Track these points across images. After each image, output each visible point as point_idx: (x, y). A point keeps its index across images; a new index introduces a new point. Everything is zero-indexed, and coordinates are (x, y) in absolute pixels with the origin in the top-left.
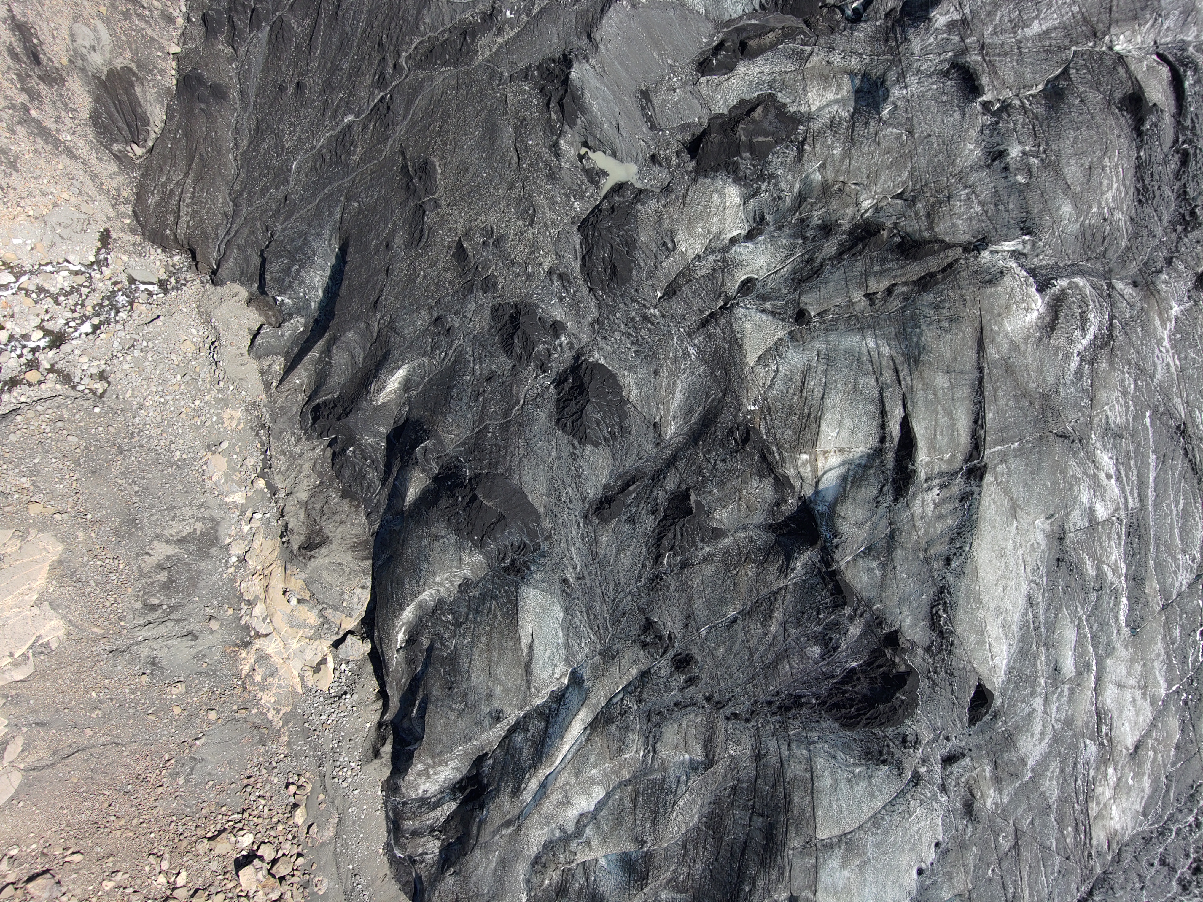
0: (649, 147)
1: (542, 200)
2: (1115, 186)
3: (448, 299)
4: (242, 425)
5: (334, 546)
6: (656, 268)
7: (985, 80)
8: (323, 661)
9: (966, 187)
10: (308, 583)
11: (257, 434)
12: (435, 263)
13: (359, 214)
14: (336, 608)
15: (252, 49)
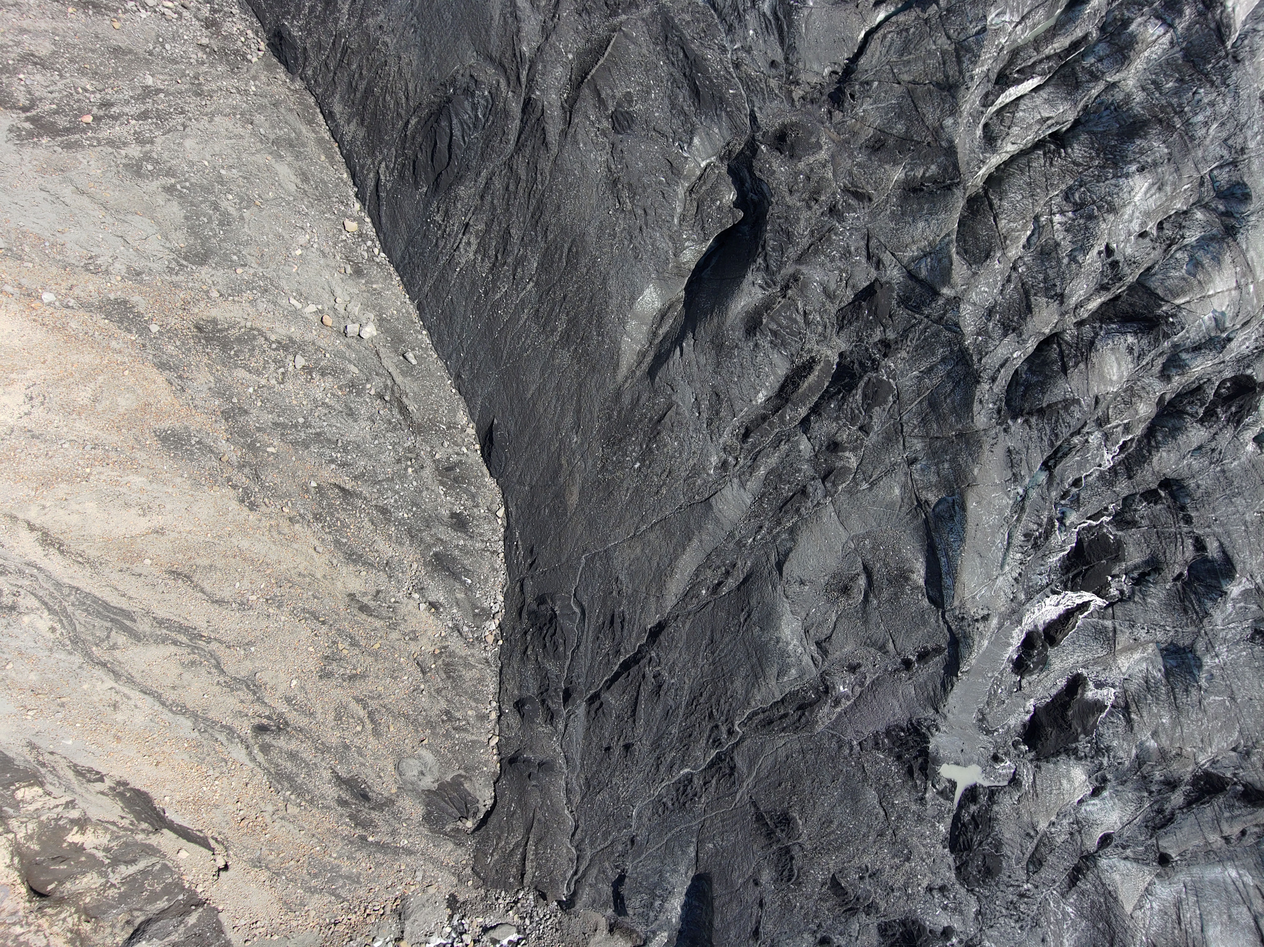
0: (988, 749)
1: (914, 840)
13: (716, 855)
15: (570, 723)
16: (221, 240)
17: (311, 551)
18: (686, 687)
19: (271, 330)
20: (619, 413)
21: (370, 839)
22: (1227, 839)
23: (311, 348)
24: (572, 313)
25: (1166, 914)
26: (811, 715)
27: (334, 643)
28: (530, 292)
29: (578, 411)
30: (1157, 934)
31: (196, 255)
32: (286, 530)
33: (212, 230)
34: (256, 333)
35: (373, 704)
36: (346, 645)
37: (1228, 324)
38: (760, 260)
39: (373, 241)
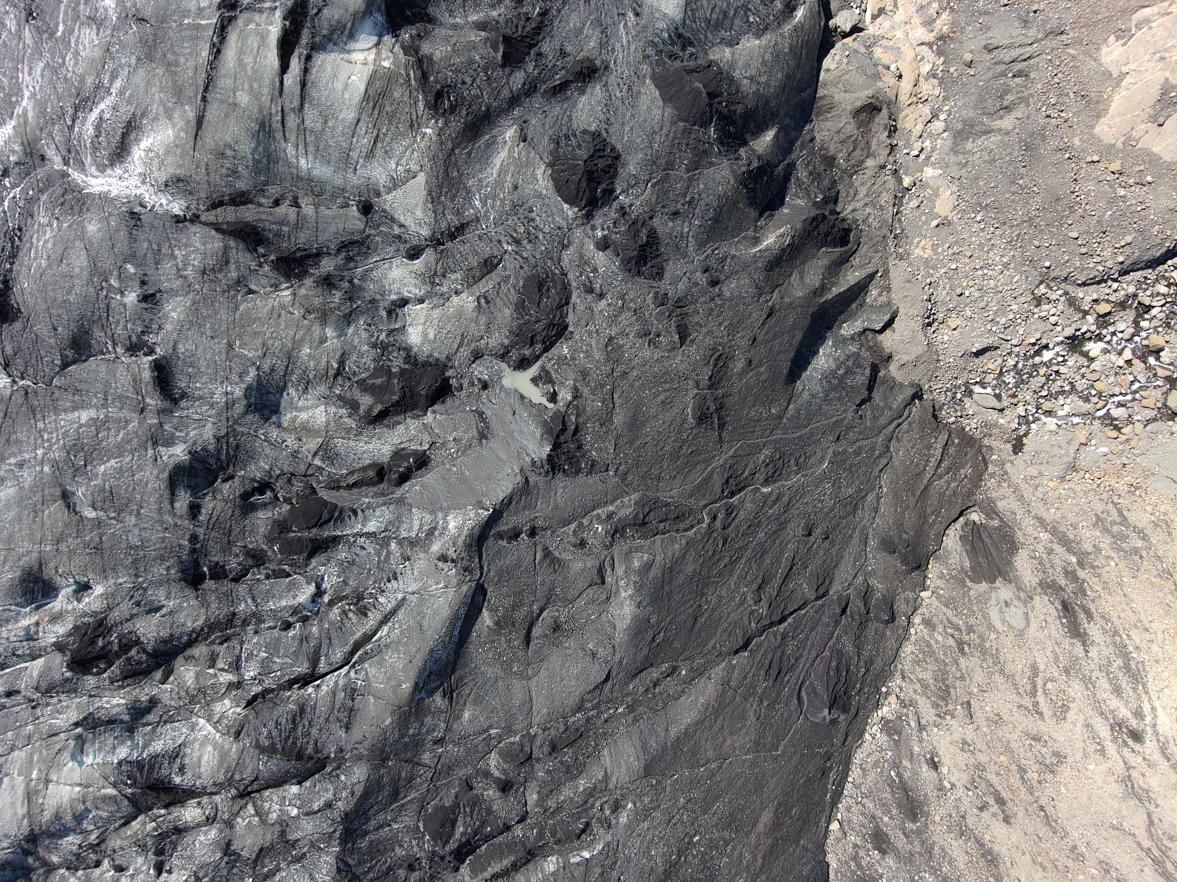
0: (488, 397)
1: (597, 355)
2: (41, 243)
3: (702, 299)
4: (916, 241)
5: (849, 108)
6: (499, 284)
7: (147, 375)
8: (874, 17)
9: (185, 277)
10: (877, 76)
11: (903, 230)
12: (708, 333)
13: (773, 400)
14: (856, 51)
15: (850, 578)
18: (735, 577)
21: (1074, 560)
22: (296, 203)
25: (386, 152)
26: (637, 513)
27: (1040, 782)
30: (404, 136)
35: (1027, 702)
36: (1029, 775)
37: (72, 743)
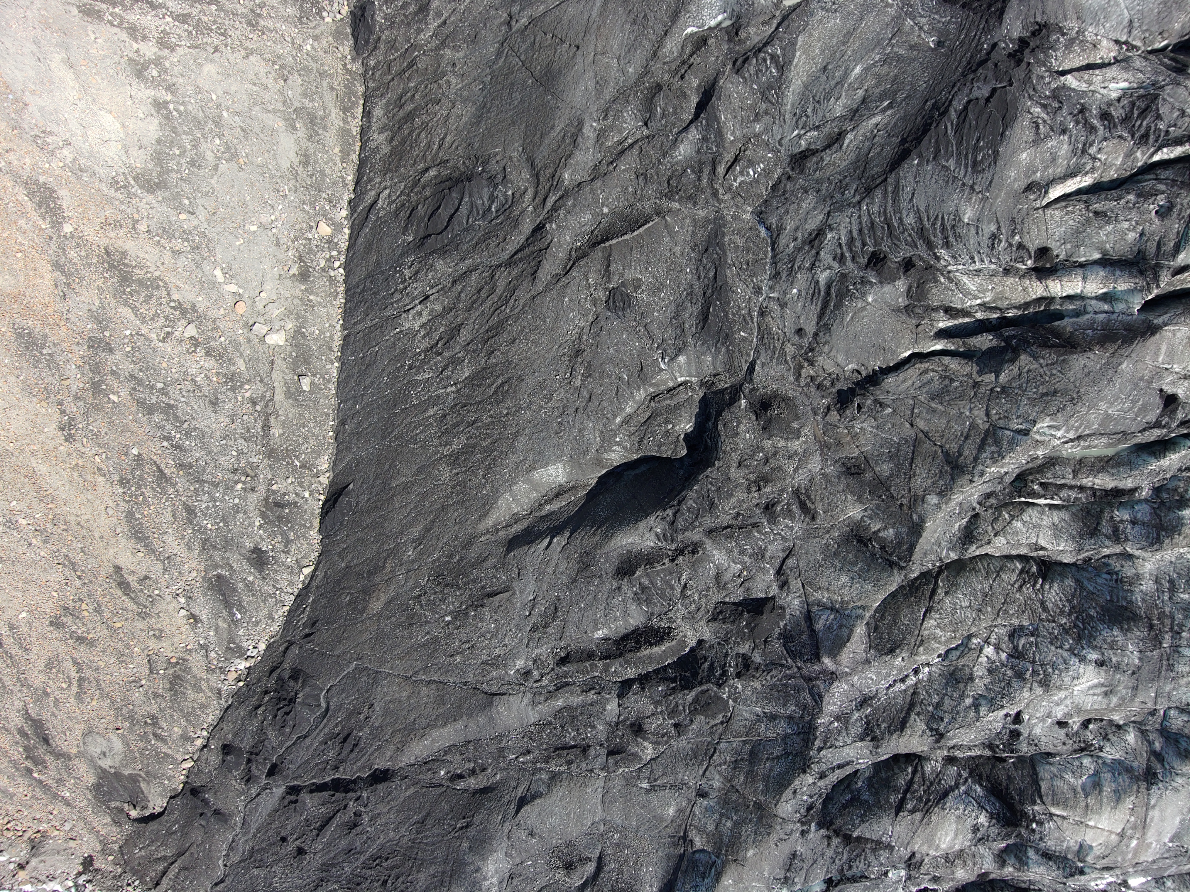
15: (263, 794)
16: (181, 179)
17: (101, 508)
18: (378, 841)
19: (178, 288)
20: (462, 559)
21: (36, 775)
23: (210, 325)
24: (472, 441)
27: (80, 600)
28: (449, 394)
29: (428, 529)
31: (147, 181)
32: (89, 477)
33: (179, 164)
34: (161, 284)
35: (88, 672)
36: (90, 608)
37: (1089, 858)
38: (670, 512)
39: (339, 253)
